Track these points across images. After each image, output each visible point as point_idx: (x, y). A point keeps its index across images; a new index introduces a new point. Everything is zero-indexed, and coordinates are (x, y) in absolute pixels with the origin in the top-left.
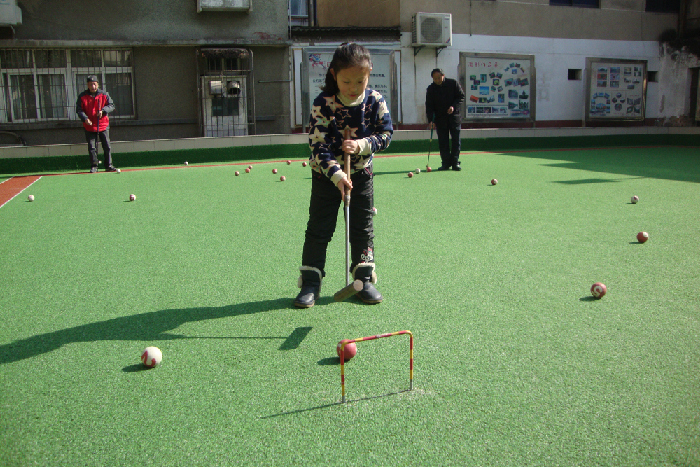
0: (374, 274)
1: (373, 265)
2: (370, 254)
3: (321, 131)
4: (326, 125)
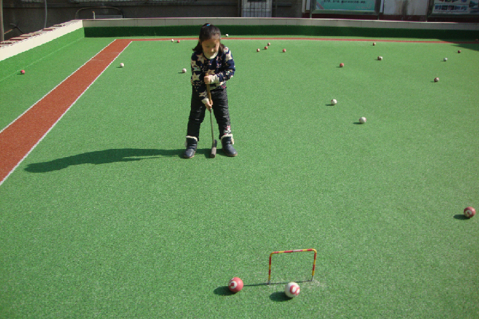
0: (232, 140)
1: (231, 135)
2: (229, 129)
3: (197, 74)
4: (199, 70)
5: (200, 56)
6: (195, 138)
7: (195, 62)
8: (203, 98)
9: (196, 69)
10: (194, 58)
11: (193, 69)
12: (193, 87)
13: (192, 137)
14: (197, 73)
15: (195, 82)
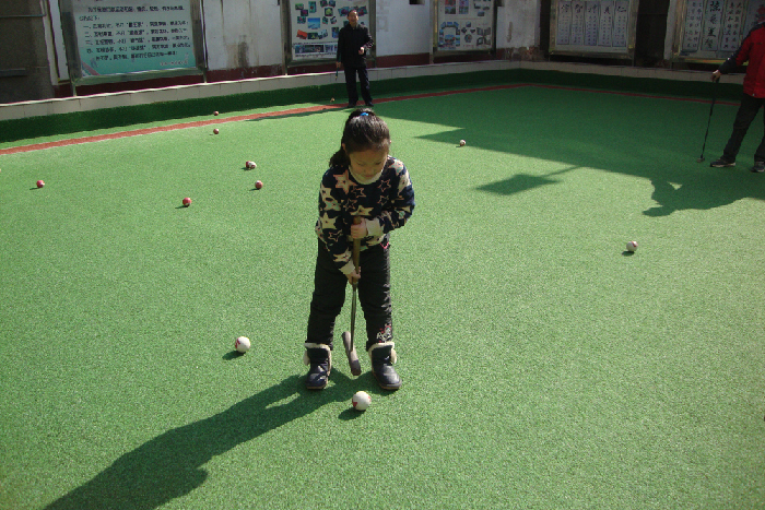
1: (392, 344)
2: (388, 331)
3: (330, 217)
4: (337, 208)
5: (340, 178)
6: (327, 347)
7: (328, 190)
8: (343, 264)
9: (329, 206)
10: (328, 180)
11: (322, 205)
12: (321, 244)
13: (317, 346)
14: (331, 214)
15: (326, 231)
